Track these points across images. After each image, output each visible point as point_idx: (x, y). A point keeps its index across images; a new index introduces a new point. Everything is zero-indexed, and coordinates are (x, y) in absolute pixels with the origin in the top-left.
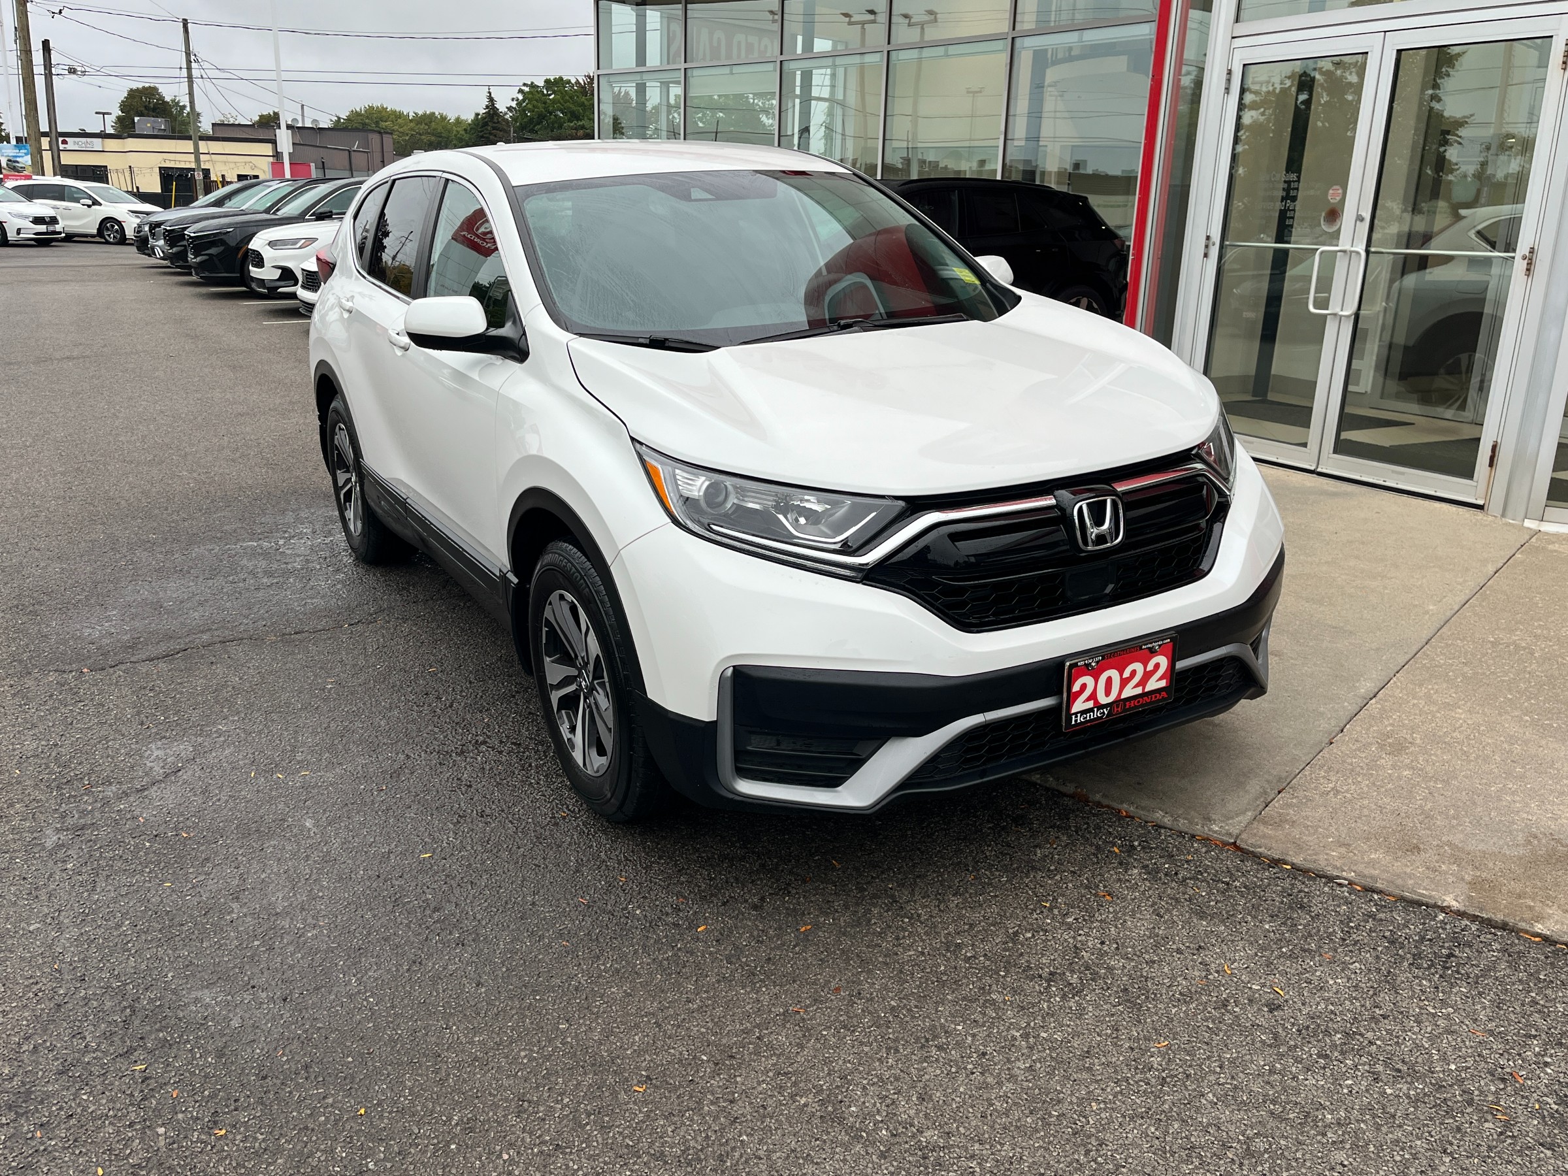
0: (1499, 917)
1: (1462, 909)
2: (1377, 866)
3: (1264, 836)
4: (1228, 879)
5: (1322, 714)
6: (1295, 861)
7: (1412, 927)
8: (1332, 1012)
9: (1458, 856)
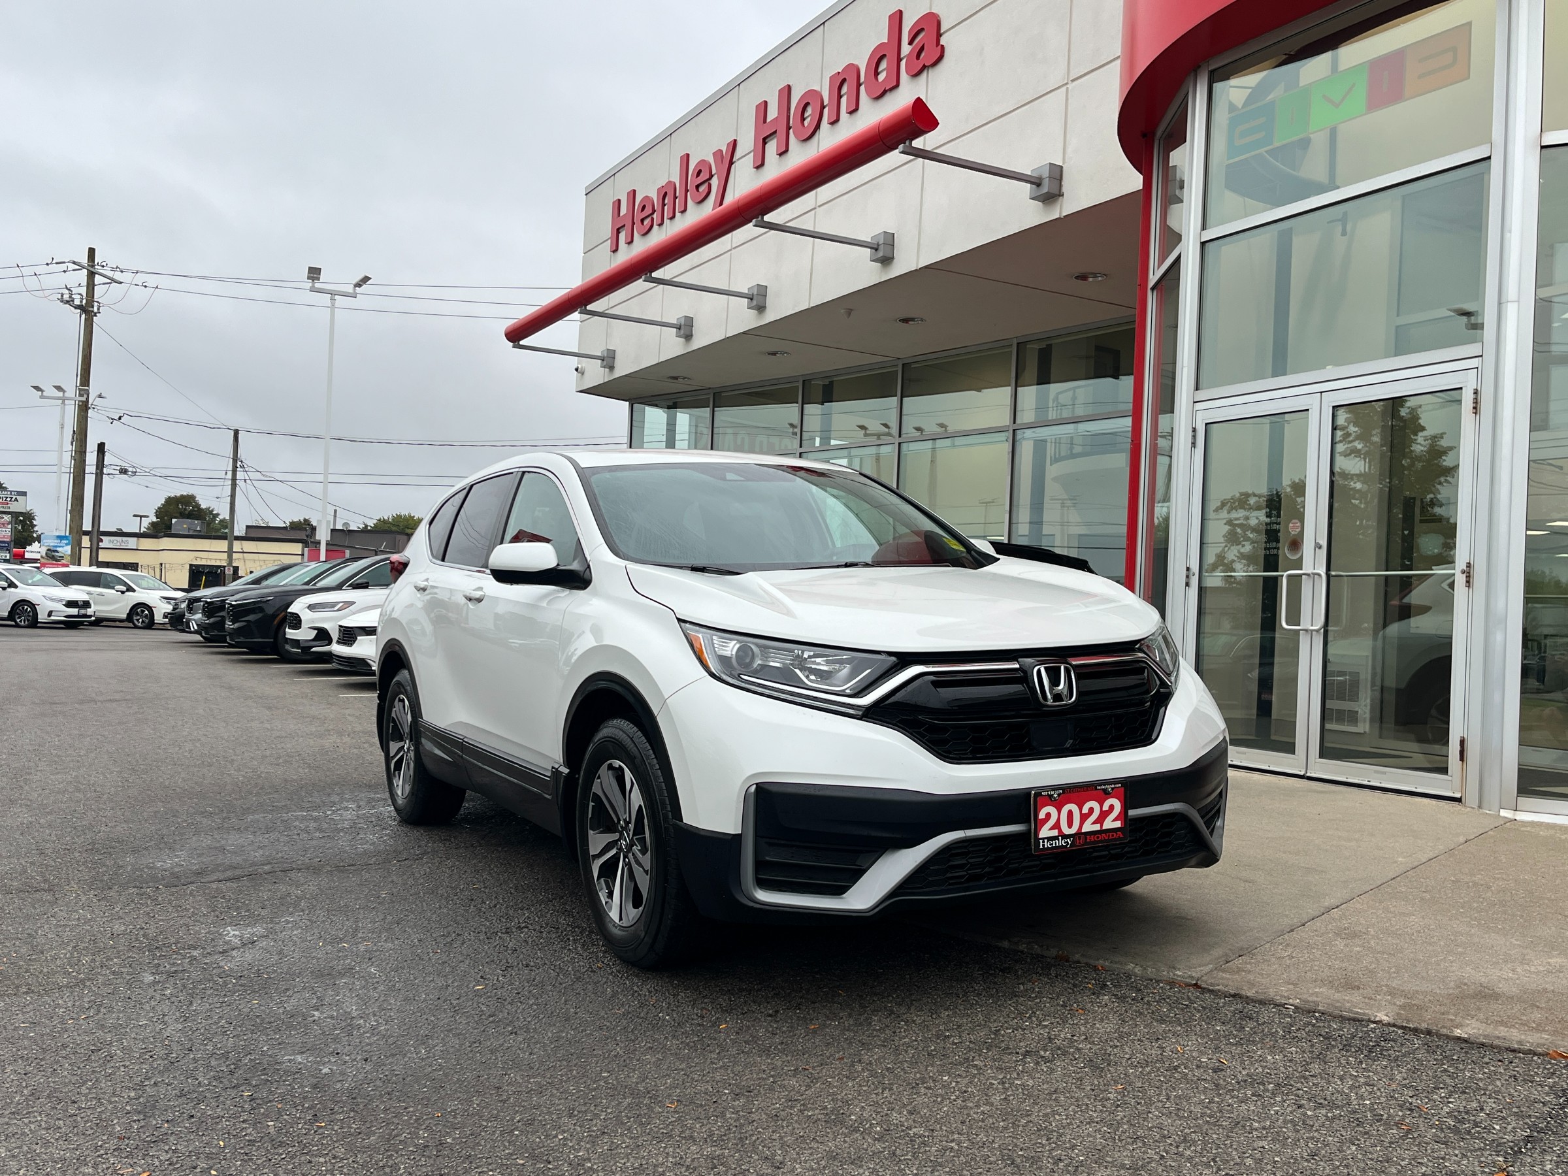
0: (1424, 1026)
1: (1392, 1022)
2: (1319, 995)
3: (1222, 978)
4: (1187, 1003)
5: (1287, 916)
6: (1249, 994)
7: (1345, 1030)
8: (1268, 1073)
9: (1392, 992)
